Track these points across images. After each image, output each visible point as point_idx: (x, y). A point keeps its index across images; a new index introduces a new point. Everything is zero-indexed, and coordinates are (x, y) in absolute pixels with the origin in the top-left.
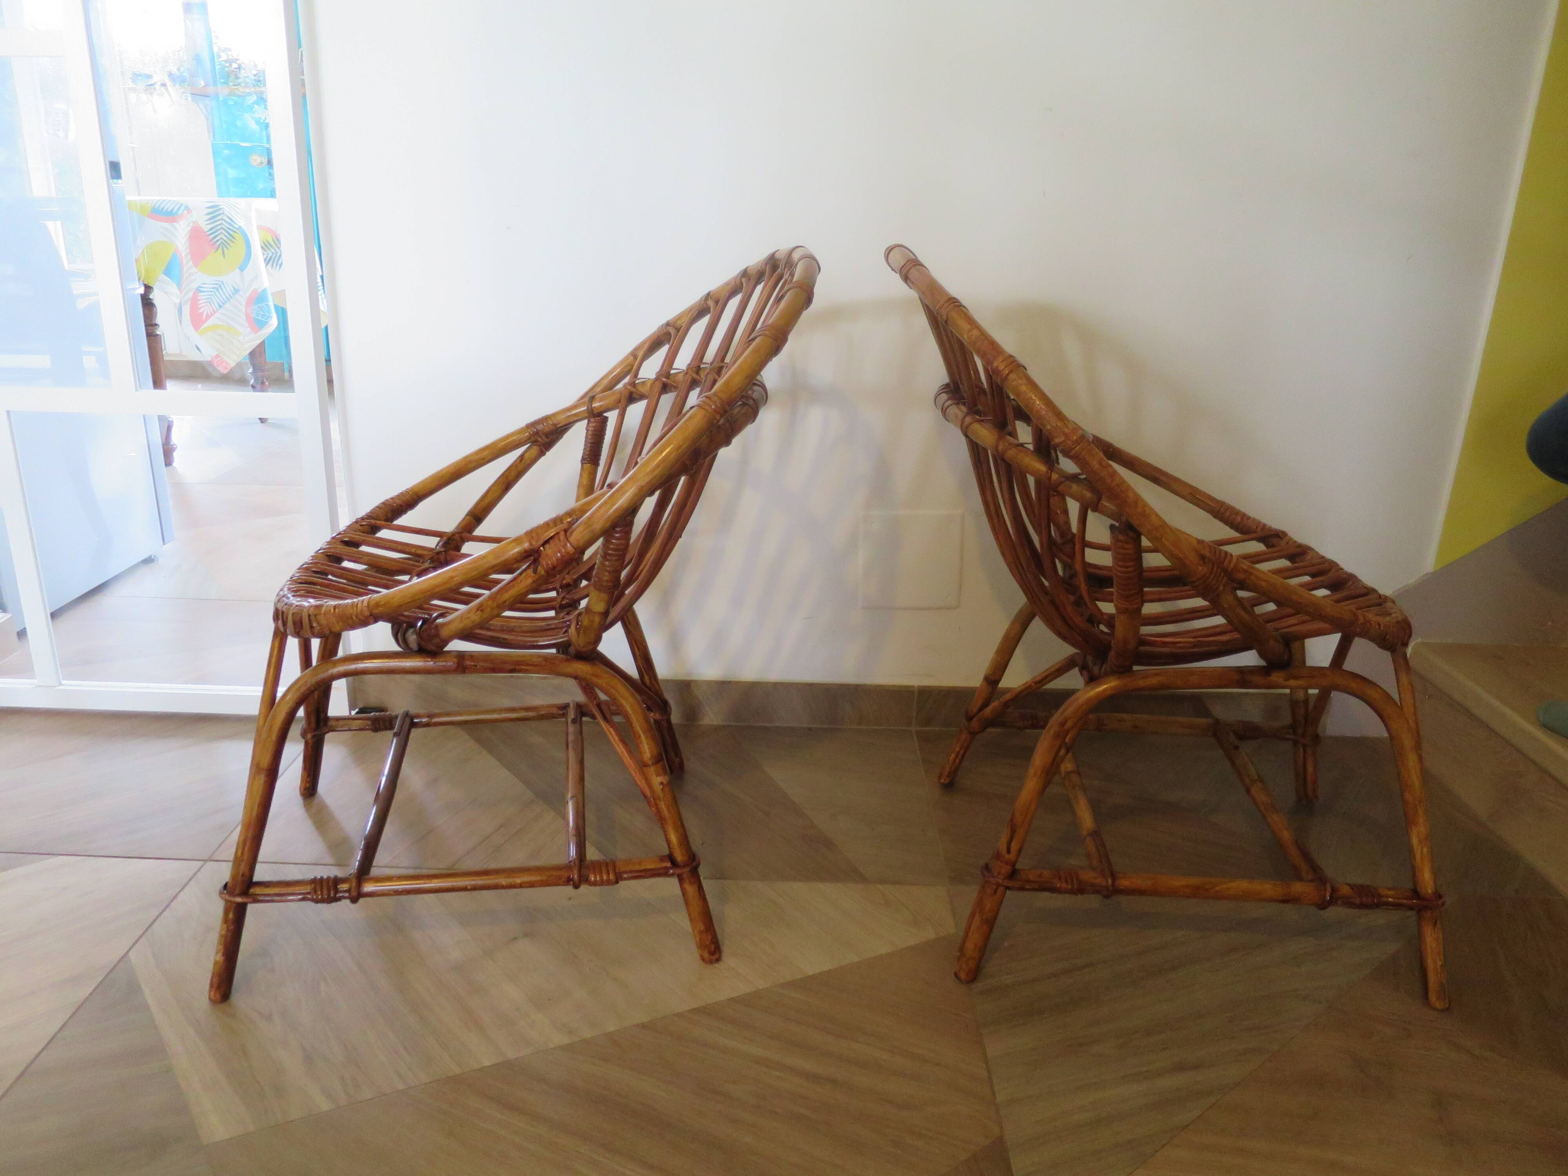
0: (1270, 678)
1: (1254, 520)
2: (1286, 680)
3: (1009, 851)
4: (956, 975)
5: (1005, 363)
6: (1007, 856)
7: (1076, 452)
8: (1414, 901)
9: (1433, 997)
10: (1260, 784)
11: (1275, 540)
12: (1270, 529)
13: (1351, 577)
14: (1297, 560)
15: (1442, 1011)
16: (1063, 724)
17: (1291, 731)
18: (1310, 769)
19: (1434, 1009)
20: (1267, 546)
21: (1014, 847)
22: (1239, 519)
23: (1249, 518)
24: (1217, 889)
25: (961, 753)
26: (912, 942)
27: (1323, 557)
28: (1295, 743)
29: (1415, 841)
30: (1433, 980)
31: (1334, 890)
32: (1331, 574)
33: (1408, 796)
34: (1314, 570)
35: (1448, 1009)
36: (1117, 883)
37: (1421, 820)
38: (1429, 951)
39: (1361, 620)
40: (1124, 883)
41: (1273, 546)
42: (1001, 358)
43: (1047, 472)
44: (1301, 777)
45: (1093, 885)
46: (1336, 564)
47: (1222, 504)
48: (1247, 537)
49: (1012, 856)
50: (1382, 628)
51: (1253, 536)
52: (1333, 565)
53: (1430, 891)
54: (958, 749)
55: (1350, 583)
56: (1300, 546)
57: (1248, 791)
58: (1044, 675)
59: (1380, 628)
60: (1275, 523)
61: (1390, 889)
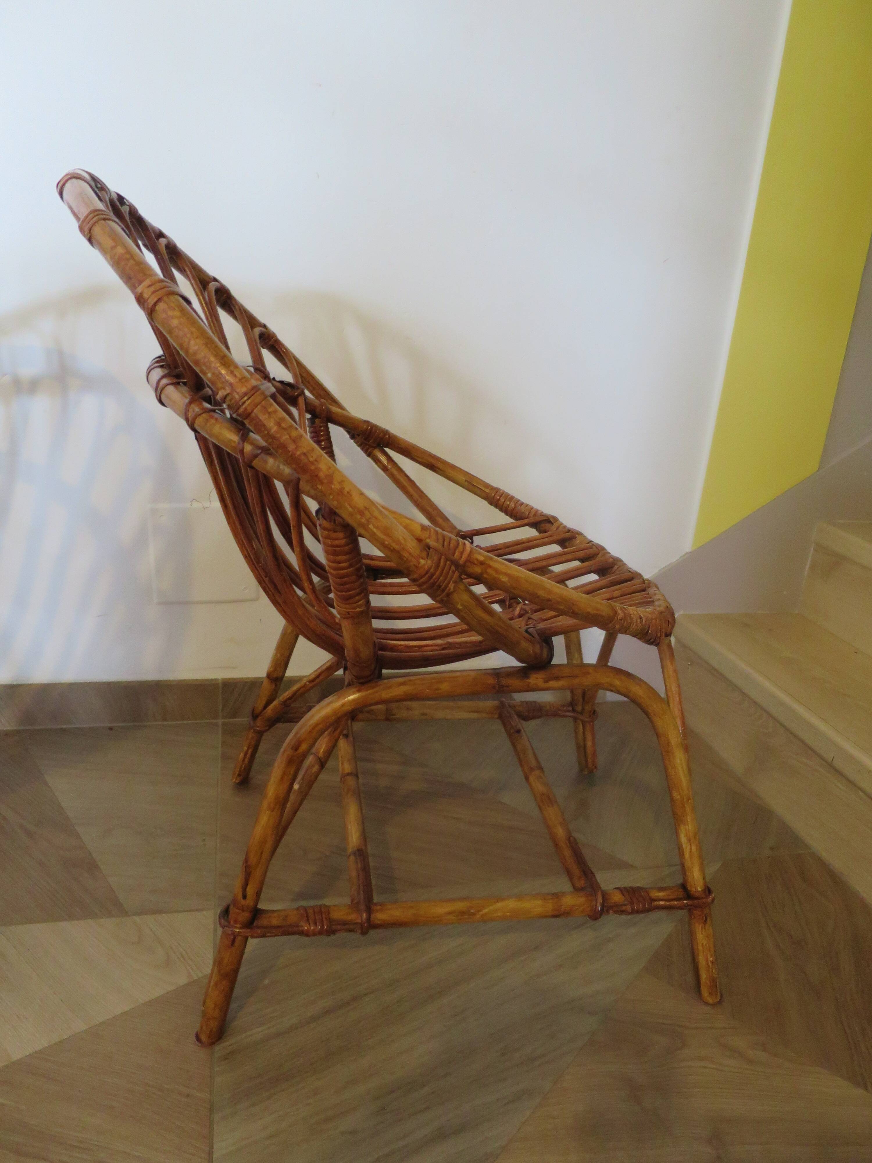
0: (529, 681)
1: (527, 505)
2: (546, 681)
3: (245, 897)
4: (198, 1037)
5: (152, 289)
6: (243, 902)
7: (246, 409)
8: (685, 902)
9: (705, 992)
10: (537, 772)
11: (547, 526)
12: (542, 514)
13: (617, 561)
14: (567, 544)
15: (713, 1005)
16: (296, 748)
17: (571, 709)
18: (589, 744)
19: (706, 1003)
20: (540, 531)
21: (250, 890)
22: (512, 505)
23: (522, 504)
24: (485, 911)
25: (250, 751)
26: (157, 992)
27: (591, 542)
28: (575, 719)
29: (683, 839)
30: (704, 976)
31: (605, 896)
32: (599, 558)
33: (676, 795)
34: (582, 554)
35: (720, 1002)
36: (372, 916)
37: (689, 818)
38: (700, 948)
39: (621, 615)
40: (380, 916)
41: (545, 532)
42: (147, 282)
43: (239, 443)
44: (581, 749)
45: (345, 923)
46: (603, 549)
47: (497, 490)
48: (519, 523)
49: (249, 902)
50: (644, 622)
51: (526, 521)
52: (600, 550)
53: (699, 889)
54: (245, 748)
55: (616, 567)
56: (569, 531)
57: (527, 778)
58: (317, 673)
59: (641, 622)
60: (548, 509)
61: (661, 889)
